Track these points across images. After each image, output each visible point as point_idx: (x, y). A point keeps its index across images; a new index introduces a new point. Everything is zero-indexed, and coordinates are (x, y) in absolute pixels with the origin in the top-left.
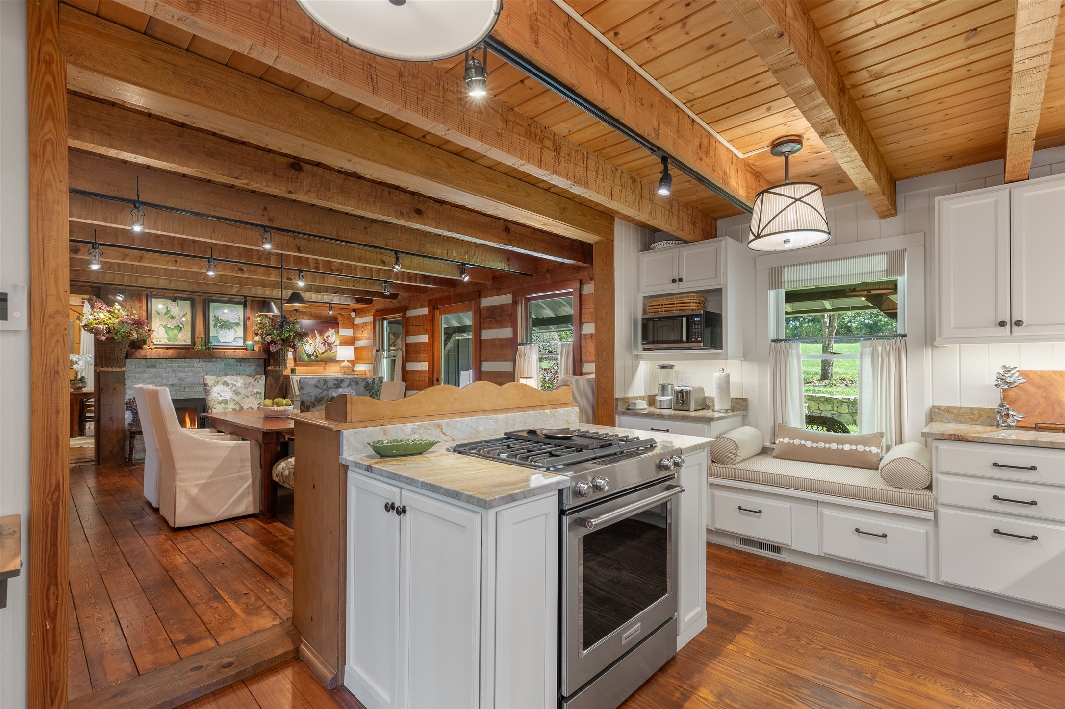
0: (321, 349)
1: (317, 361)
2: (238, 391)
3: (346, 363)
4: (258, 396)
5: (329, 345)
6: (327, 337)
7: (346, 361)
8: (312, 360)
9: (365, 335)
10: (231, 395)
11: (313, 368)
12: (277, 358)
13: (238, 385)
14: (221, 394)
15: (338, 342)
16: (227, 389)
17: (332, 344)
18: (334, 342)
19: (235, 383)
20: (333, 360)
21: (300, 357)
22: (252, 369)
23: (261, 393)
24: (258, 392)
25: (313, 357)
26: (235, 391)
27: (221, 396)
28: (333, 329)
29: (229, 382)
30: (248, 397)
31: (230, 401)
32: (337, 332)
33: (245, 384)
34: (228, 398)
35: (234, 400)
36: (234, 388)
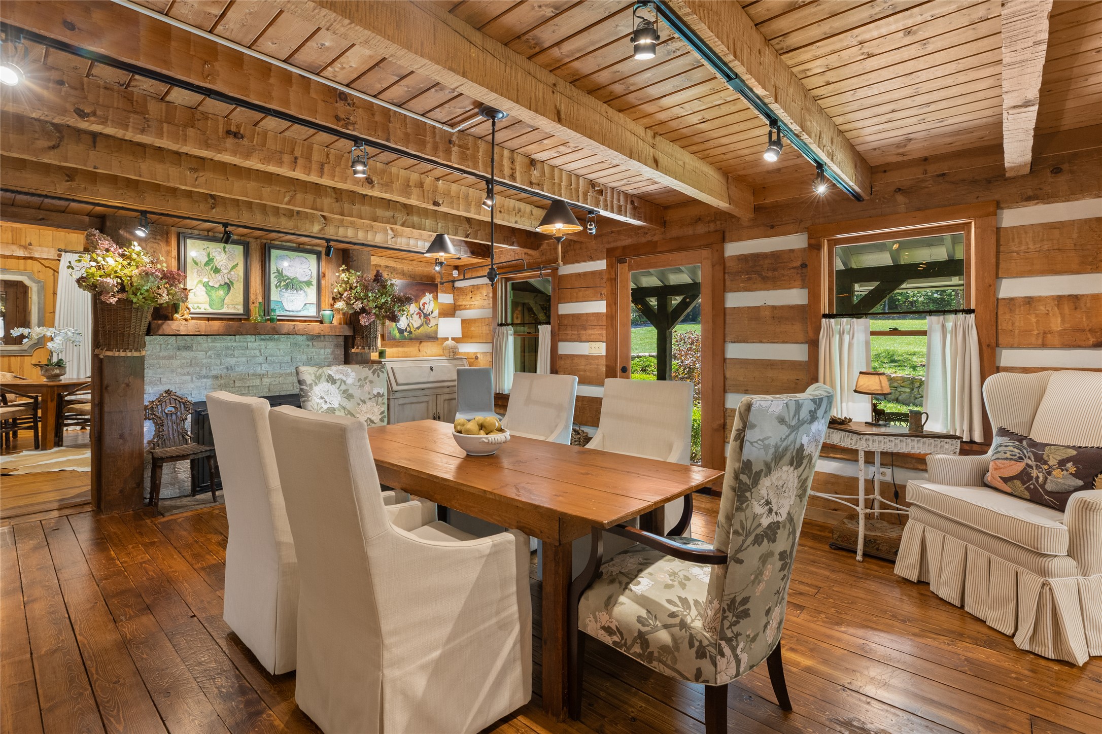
0: (416, 322)
1: (411, 339)
2: (350, 391)
3: (450, 342)
4: (380, 399)
5: (426, 316)
6: (423, 305)
7: (450, 339)
8: (405, 338)
9: (475, 303)
10: (339, 399)
11: (406, 349)
13: (350, 381)
14: (326, 398)
15: (436, 313)
16: (333, 388)
17: (429, 315)
18: (432, 312)
19: (344, 379)
20: (432, 338)
21: (390, 333)
23: (383, 395)
24: (378, 393)
25: (406, 334)
26: (345, 392)
27: (326, 402)
28: (430, 293)
29: (336, 377)
30: (364, 402)
31: (339, 410)
32: (436, 298)
33: (360, 380)
34: (336, 406)
35: (344, 408)
36: (343, 387)
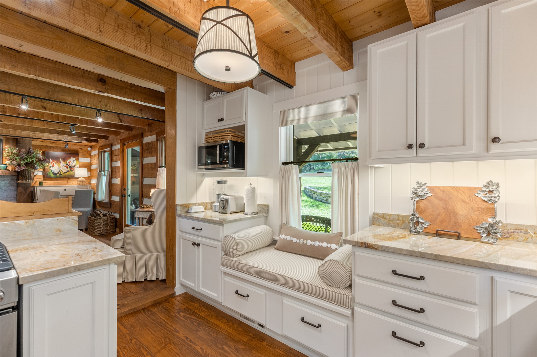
0: (65, 170)
1: (61, 177)
3: (81, 179)
5: (70, 167)
6: (69, 162)
7: (81, 177)
8: (57, 177)
9: (95, 162)
11: (59, 182)
12: (24, 175)
15: (78, 166)
17: (73, 167)
18: (75, 166)
20: (71, 177)
21: (48, 174)
22: (7, 182)
25: (58, 175)
28: (74, 157)
32: (78, 160)
